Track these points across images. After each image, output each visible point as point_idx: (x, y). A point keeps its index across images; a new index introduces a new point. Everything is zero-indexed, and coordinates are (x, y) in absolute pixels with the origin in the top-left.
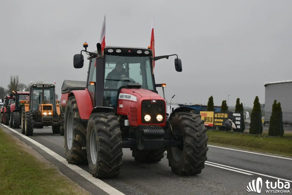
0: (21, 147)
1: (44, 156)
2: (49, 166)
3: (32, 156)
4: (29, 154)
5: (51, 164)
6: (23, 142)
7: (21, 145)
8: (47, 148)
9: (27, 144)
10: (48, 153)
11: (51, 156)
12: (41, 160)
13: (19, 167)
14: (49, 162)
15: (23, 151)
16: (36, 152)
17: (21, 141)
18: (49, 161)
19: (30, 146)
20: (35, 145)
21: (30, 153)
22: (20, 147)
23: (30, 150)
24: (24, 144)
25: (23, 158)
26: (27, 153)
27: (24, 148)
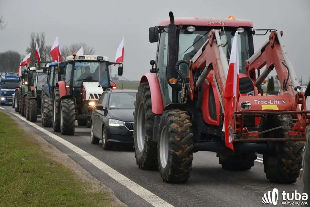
0: (51, 155)
1: (88, 171)
2: (98, 188)
3: (68, 170)
4: (64, 166)
5: (101, 184)
6: (52, 145)
7: (50, 151)
8: (93, 157)
9: (59, 149)
10: (95, 167)
11: (100, 171)
12: (85, 177)
13: (48, 188)
14: (96, 181)
15: (54, 161)
16: (75, 163)
17: (50, 144)
18: (98, 178)
19: (64, 153)
20: (74, 152)
21: (64, 164)
22: (49, 154)
23: (65, 160)
24: (54, 149)
25: (54, 172)
26: (60, 165)
27: (54, 156)
